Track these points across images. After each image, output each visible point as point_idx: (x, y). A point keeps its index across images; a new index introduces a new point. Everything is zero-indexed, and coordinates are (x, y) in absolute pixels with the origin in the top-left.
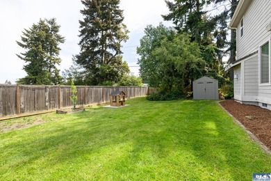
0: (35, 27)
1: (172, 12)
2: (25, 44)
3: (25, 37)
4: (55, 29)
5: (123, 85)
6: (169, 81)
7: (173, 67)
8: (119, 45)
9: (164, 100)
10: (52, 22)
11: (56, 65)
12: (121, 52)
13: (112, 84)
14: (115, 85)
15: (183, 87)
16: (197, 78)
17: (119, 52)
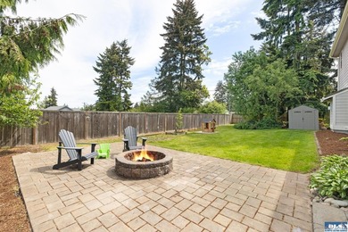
0: (108, 51)
1: (264, 31)
2: (100, 68)
3: (100, 62)
4: (126, 51)
5: (203, 112)
6: (260, 109)
7: (266, 96)
8: (199, 68)
9: (255, 129)
10: (123, 44)
11: (128, 90)
12: (202, 77)
13: (192, 111)
14: (196, 112)
15: (276, 116)
16: (295, 107)
17: (199, 75)
